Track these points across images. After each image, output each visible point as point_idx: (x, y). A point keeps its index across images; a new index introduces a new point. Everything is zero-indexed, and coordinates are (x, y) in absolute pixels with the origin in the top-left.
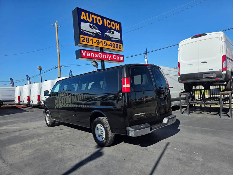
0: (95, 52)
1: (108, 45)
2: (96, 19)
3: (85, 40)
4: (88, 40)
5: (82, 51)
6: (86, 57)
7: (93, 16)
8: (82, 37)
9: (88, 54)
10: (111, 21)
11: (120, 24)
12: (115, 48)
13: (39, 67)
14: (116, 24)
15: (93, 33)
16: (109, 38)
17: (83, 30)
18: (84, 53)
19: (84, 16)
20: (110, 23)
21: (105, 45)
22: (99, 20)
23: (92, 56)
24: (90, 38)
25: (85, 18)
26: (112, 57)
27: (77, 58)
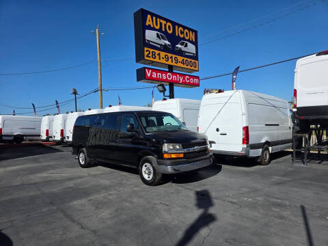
0: (162, 72)
1: (180, 62)
2: (165, 25)
3: (151, 55)
4: (154, 54)
5: (147, 70)
6: (151, 79)
7: (162, 21)
8: (147, 51)
9: (154, 75)
10: (184, 28)
11: (196, 32)
12: (189, 67)
13: (74, 89)
14: (191, 32)
15: (161, 45)
16: (181, 53)
17: (148, 40)
18: (149, 73)
19: (149, 21)
20: (183, 31)
21: (176, 62)
22: (169, 27)
23: (158, 77)
24: (157, 52)
25: (151, 23)
26: (184, 79)
27: (139, 79)
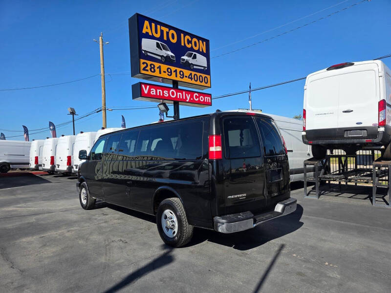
0: (164, 88)
1: (186, 77)
2: (168, 33)
3: (148, 68)
4: (153, 68)
5: (143, 86)
6: (149, 96)
7: (163, 28)
10: (193, 36)
11: (207, 42)
13: (71, 109)
14: (200, 41)
15: (162, 56)
16: (188, 66)
17: (145, 51)
18: (146, 89)
19: (147, 28)
20: (190, 40)
21: (182, 76)
22: (173, 35)
23: (158, 94)
25: (149, 31)
26: (192, 97)
27: (134, 97)
